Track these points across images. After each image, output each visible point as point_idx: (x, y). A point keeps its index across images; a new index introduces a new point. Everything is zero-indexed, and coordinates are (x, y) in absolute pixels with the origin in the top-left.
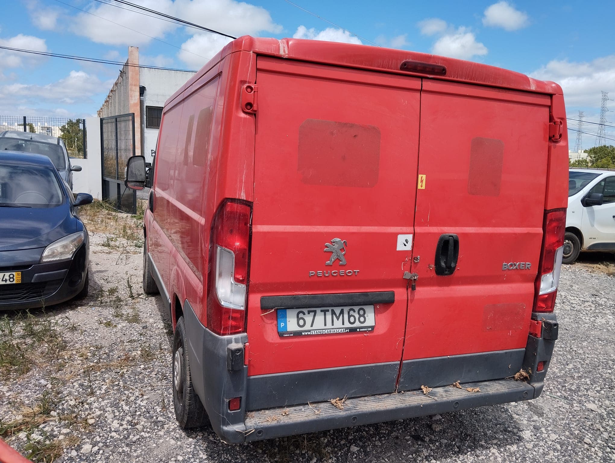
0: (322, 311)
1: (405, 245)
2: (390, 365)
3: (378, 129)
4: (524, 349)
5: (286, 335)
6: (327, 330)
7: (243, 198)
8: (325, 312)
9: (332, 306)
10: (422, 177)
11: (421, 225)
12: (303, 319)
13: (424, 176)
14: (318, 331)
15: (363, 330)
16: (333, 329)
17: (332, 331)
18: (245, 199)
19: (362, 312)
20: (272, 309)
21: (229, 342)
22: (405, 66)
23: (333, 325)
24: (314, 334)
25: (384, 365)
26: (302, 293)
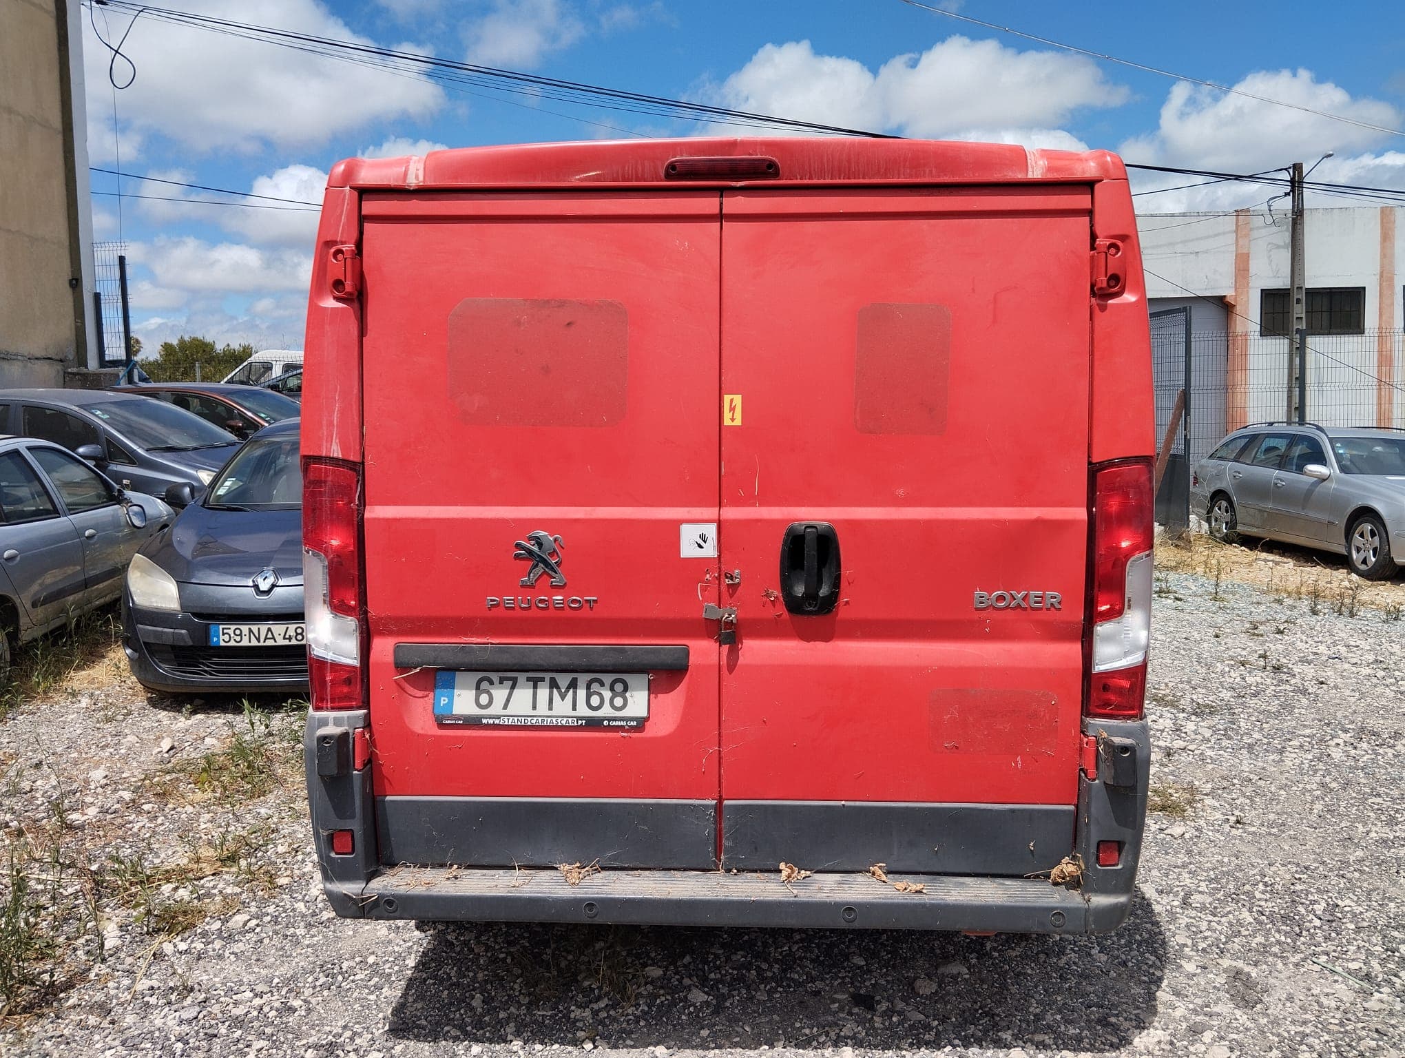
0: (529, 679)
1: (700, 546)
2: (692, 805)
3: (620, 306)
4: (1072, 808)
5: (449, 722)
6: (535, 719)
7: (335, 455)
8: (535, 683)
9: (552, 671)
10: (732, 401)
11: (738, 502)
12: (488, 692)
13: (738, 399)
14: (516, 719)
15: (617, 723)
16: (549, 717)
17: (548, 722)
18: (340, 456)
19: (619, 687)
20: (416, 668)
21: (323, 723)
22: (673, 171)
23: (551, 708)
24: (506, 723)
25: (676, 805)
26: (479, 640)
